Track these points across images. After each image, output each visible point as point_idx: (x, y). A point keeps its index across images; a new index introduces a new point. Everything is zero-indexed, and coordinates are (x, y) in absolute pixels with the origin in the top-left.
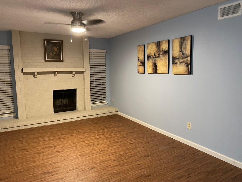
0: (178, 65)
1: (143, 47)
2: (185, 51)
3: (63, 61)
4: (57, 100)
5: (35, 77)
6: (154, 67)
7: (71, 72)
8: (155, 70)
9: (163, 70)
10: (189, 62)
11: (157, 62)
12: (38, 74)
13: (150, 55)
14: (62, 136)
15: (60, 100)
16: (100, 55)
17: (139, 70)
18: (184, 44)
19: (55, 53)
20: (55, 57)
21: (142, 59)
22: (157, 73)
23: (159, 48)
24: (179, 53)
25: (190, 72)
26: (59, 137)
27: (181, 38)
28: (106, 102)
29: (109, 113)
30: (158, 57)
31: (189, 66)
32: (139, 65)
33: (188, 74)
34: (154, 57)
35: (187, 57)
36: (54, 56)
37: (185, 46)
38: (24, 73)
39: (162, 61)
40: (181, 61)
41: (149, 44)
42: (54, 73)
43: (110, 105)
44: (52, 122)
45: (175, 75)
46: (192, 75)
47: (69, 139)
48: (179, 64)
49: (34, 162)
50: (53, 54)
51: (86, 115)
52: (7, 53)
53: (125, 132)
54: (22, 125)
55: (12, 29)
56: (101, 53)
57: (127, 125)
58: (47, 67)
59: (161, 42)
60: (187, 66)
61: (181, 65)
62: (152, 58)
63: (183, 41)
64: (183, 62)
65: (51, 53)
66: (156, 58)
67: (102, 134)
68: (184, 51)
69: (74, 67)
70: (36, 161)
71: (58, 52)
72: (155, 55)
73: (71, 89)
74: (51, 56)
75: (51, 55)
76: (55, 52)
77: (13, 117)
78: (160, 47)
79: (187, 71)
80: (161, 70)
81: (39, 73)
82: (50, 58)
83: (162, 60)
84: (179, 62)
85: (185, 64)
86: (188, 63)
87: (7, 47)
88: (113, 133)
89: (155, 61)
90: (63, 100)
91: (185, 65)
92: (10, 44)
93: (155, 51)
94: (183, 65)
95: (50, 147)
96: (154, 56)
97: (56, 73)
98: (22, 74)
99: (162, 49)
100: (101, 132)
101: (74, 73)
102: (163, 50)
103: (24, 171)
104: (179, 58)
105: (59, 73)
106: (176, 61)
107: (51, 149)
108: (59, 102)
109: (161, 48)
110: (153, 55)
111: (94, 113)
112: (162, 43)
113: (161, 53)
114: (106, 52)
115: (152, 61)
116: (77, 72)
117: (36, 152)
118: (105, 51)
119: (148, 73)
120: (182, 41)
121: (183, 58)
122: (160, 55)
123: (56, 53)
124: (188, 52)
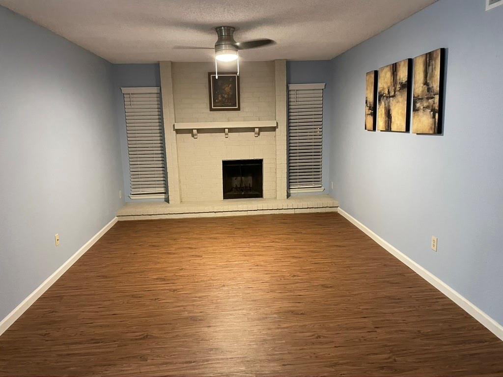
0: (421, 113)
1: (373, 76)
2: (432, 83)
3: (240, 110)
4: (235, 178)
5: (194, 138)
6: (387, 118)
7: (252, 129)
8: (388, 123)
9: (399, 125)
10: (436, 107)
11: (392, 108)
12: (198, 133)
13: (383, 92)
14: (217, 235)
15: (239, 178)
16: (313, 95)
17: (367, 124)
18: (431, 67)
19: (226, 96)
20: (227, 102)
21: (371, 101)
22: (391, 131)
23: (395, 77)
24: (423, 87)
25: (439, 129)
26: (212, 236)
27: (427, 54)
28: (321, 187)
29: (318, 208)
30: (393, 96)
31: (437, 115)
32: (367, 113)
33: (434, 134)
34: (387, 97)
35: (434, 95)
36: (225, 100)
37: (432, 71)
38: (178, 131)
39: (398, 104)
40: (425, 104)
41: (382, 69)
42: (222, 130)
43: (328, 194)
44: (215, 212)
45: (418, 134)
46: (443, 135)
47: (222, 241)
48: (422, 110)
49: (156, 263)
50: (223, 97)
51: (273, 207)
52: (156, 99)
53: (323, 244)
54: (170, 213)
55: (160, 60)
56: (313, 90)
57: (339, 232)
58: (214, 120)
59: (398, 65)
60: (434, 117)
61: (425, 113)
62: (385, 98)
63: (429, 60)
64: (427, 107)
65: (220, 96)
66: (391, 98)
67: (279, 241)
68: (430, 83)
69: (259, 120)
70: (159, 263)
71: (231, 93)
72: (389, 92)
73: (253, 159)
74: (220, 101)
75: (220, 98)
76: (226, 94)
77: (164, 200)
78: (397, 75)
79: (433, 127)
80: (397, 124)
81: (200, 131)
82: (219, 104)
83: (398, 102)
84: (422, 108)
85: (431, 111)
86: (435, 109)
87: (155, 90)
88: (300, 242)
89: (389, 106)
90: (243, 178)
91: (430, 114)
92: (158, 85)
93: (389, 84)
94: (428, 113)
95: (190, 248)
96: (388, 95)
97: (227, 130)
98: (175, 132)
99: (400, 79)
100: (280, 239)
101: (257, 130)
102: (401, 81)
103: (136, 273)
104: (422, 99)
105: (231, 130)
106: (418, 105)
107: (189, 250)
108: (236, 182)
109: (398, 78)
110: (386, 92)
111: (288, 206)
112: (400, 65)
113: (398, 86)
114: (324, 88)
115: (385, 105)
116: (262, 129)
117: (168, 251)
118: (322, 86)
119: (381, 131)
120: (428, 62)
121: (428, 99)
122: (396, 93)
123: (228, 95)
124: (436, 86)
